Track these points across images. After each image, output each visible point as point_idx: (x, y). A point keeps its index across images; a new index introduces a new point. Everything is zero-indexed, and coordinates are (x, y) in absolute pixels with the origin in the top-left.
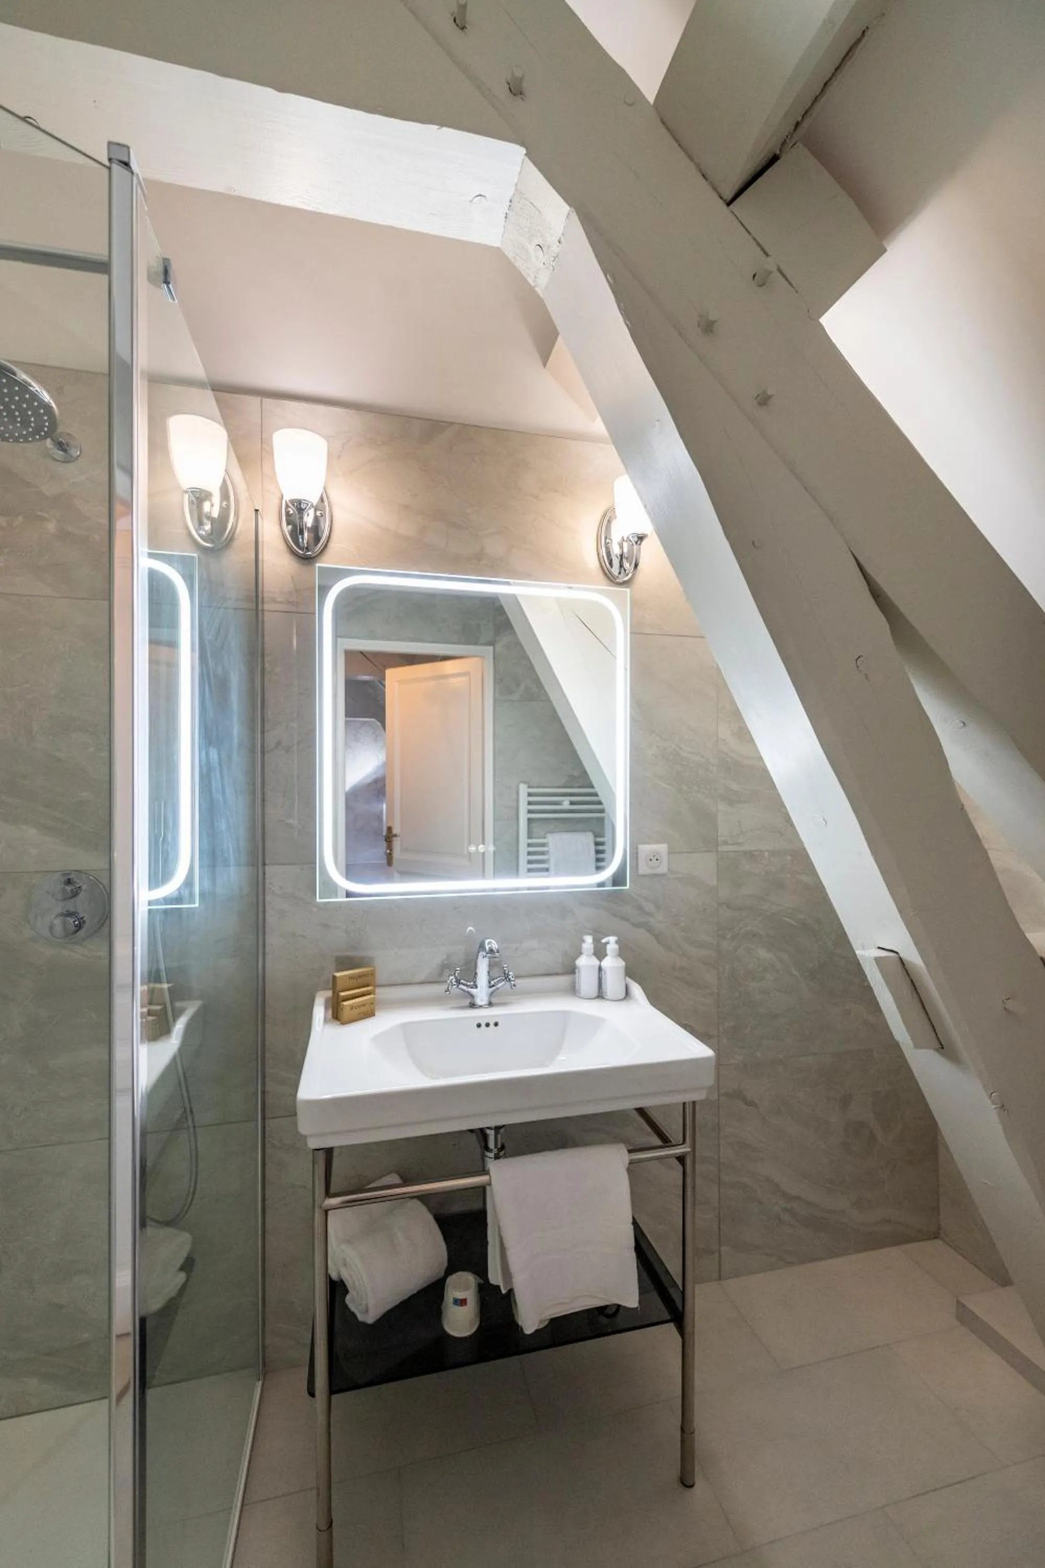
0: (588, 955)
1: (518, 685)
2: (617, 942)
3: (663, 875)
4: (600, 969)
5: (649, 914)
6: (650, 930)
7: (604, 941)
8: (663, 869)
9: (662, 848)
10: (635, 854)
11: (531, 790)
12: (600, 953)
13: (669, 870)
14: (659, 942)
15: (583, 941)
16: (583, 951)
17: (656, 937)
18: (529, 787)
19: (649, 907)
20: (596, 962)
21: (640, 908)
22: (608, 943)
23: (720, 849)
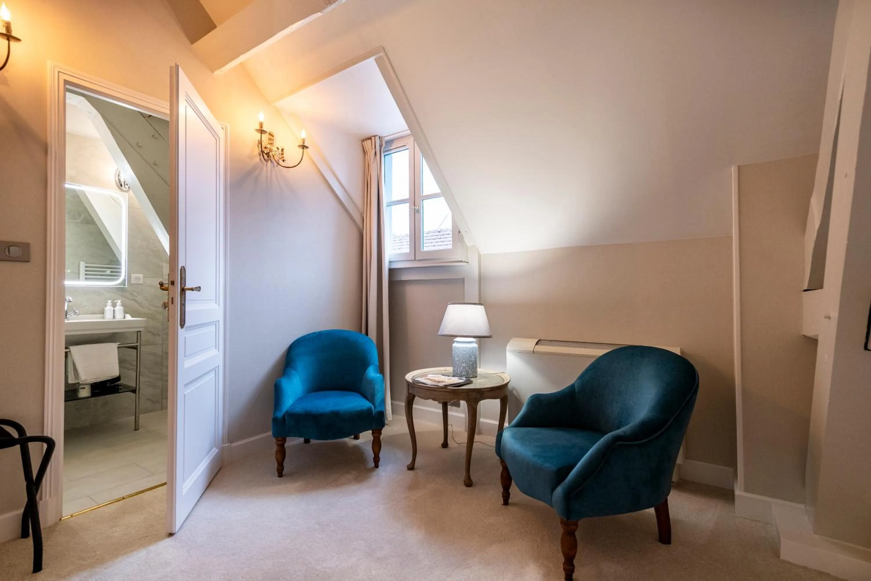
0: (109, 306)
1: (80, 216)
2: (121, 302)
3: (141, 284)
4: (114, 310)
5: (136, 296)
6: (136, 301)
7: (115, 301)
8: (141, 282)
9: (141, 276)
10: (129, 277)
11: (87, 265)
12: (114, 305)
13: (143, 282)
14: (139, 305)
15: (108, 302)
16: (107, 305)
17: (138, 303)
18: (86, 263)
19: (135, 294)
20: (113, 309)
21: (132, 294)
22: (117, 302)
23: (164, 277)
